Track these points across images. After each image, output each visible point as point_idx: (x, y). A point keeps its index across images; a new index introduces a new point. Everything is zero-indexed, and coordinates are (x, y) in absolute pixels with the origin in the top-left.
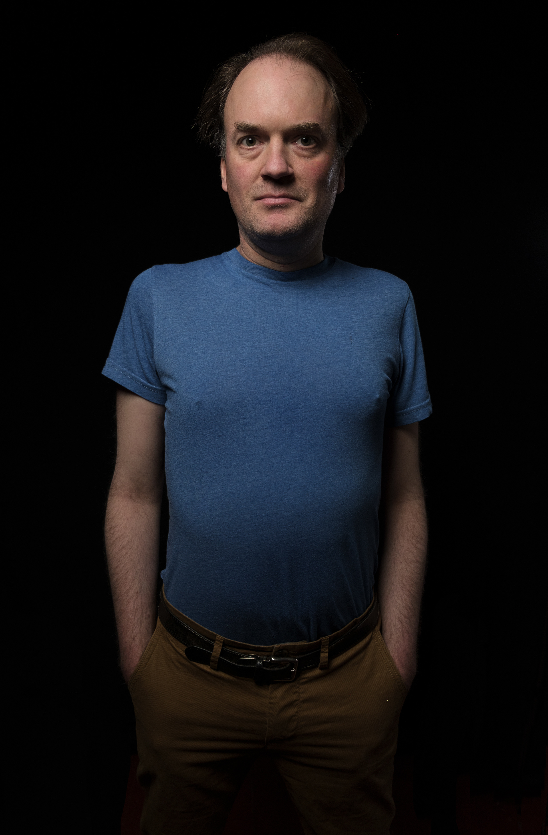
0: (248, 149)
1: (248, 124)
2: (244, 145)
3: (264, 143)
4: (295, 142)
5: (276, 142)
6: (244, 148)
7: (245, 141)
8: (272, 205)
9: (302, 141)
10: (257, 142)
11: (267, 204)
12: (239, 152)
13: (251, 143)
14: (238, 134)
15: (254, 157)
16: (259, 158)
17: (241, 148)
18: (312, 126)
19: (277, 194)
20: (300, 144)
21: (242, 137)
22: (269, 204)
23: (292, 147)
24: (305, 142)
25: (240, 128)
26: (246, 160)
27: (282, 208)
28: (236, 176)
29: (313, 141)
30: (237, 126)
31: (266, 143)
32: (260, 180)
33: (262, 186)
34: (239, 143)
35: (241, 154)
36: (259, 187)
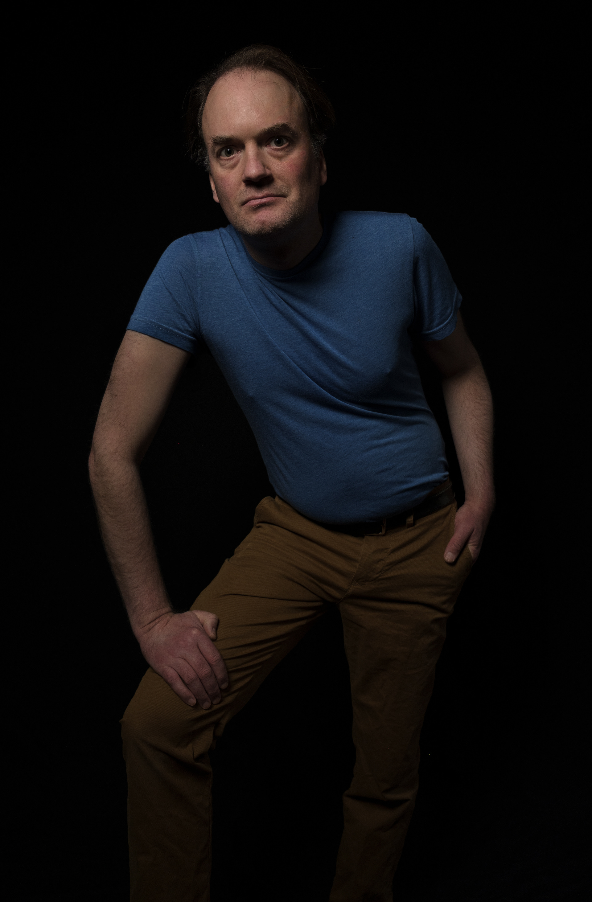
0: (227, 160)
1: (222, 136)
2: (224, 157)
3: (241, 151)
4: (269, 144)
5: (251, 148)
6: (223, 160)
7: (223, 153)
8: (258, 205)
9: (275, 143)
10: (235, 152)
11: (252, 205)
12: (220, 164)
13: (229, 153)
14: (216, 148)
15: (234, 166)
16: (239, 165)
17: (221, 160)
18: (280, 127)
19: (260, 195)
20: (274, 146)
21: (220, 149)
22: (255, 205)
23: (266, 150)
24: (279, 143)
25: (218, 141)
26: (228, 170)
27: (267, 206)
28: (222, 187)
29: (285, 141)
30: (214, 141)
31: (243, 151)
32: (243, 187)
33: (246, 191)
34: (218, 155)
35: (222, 166)
36: (243, 192)
